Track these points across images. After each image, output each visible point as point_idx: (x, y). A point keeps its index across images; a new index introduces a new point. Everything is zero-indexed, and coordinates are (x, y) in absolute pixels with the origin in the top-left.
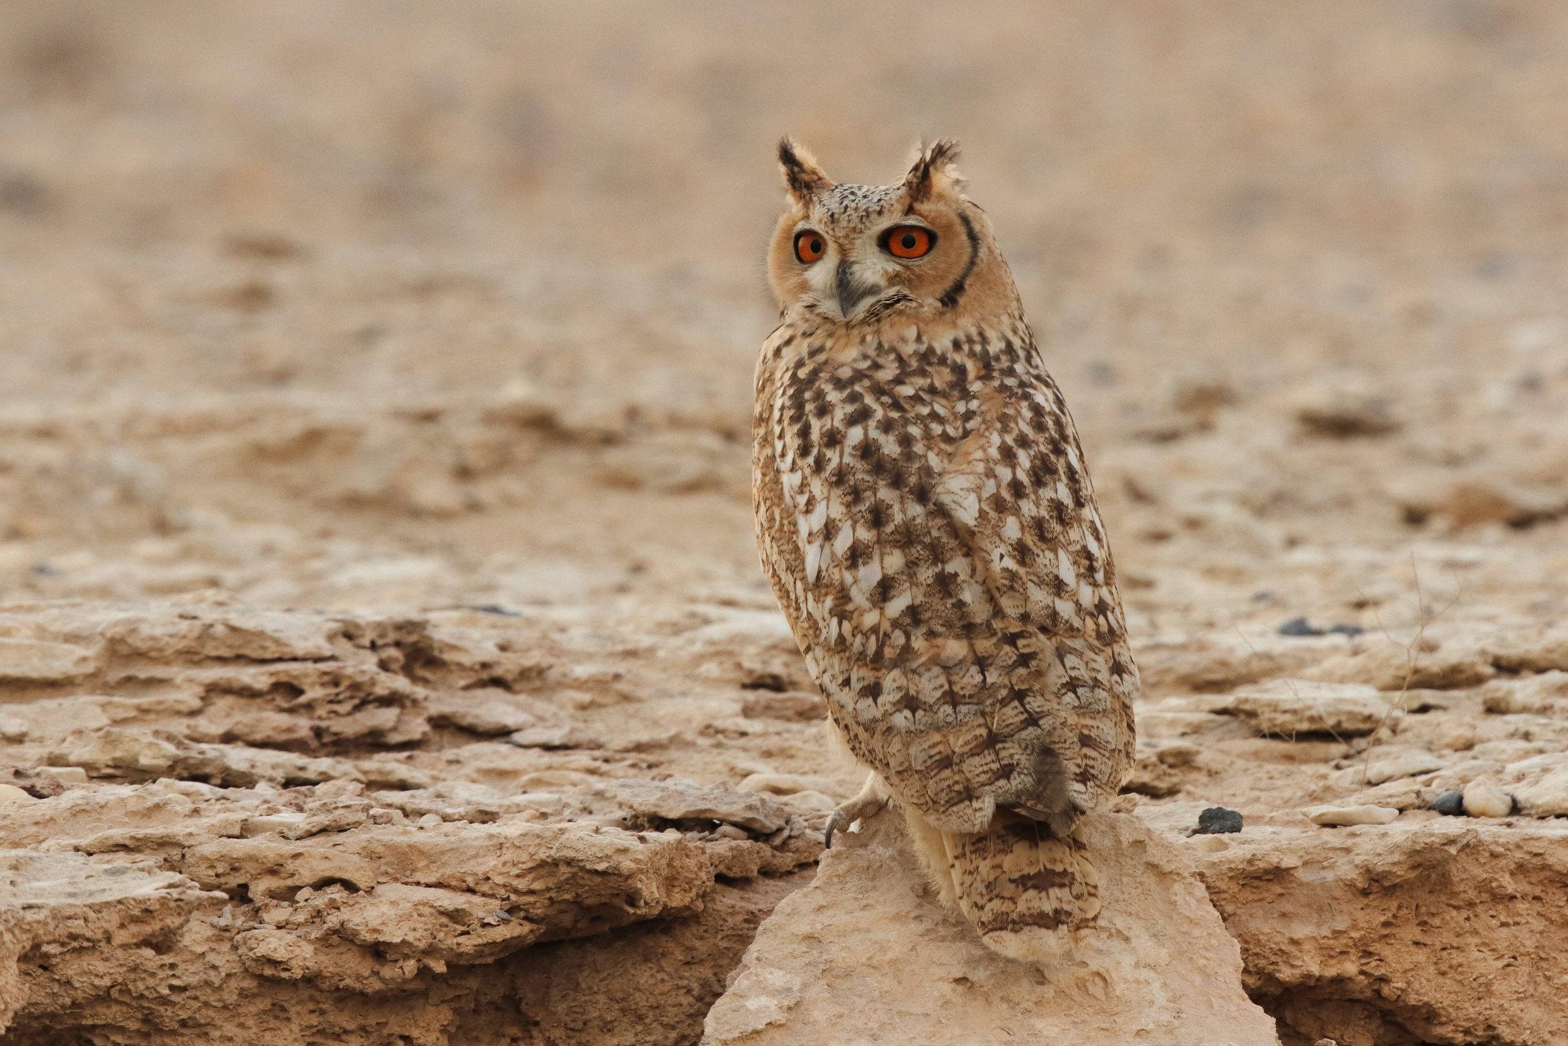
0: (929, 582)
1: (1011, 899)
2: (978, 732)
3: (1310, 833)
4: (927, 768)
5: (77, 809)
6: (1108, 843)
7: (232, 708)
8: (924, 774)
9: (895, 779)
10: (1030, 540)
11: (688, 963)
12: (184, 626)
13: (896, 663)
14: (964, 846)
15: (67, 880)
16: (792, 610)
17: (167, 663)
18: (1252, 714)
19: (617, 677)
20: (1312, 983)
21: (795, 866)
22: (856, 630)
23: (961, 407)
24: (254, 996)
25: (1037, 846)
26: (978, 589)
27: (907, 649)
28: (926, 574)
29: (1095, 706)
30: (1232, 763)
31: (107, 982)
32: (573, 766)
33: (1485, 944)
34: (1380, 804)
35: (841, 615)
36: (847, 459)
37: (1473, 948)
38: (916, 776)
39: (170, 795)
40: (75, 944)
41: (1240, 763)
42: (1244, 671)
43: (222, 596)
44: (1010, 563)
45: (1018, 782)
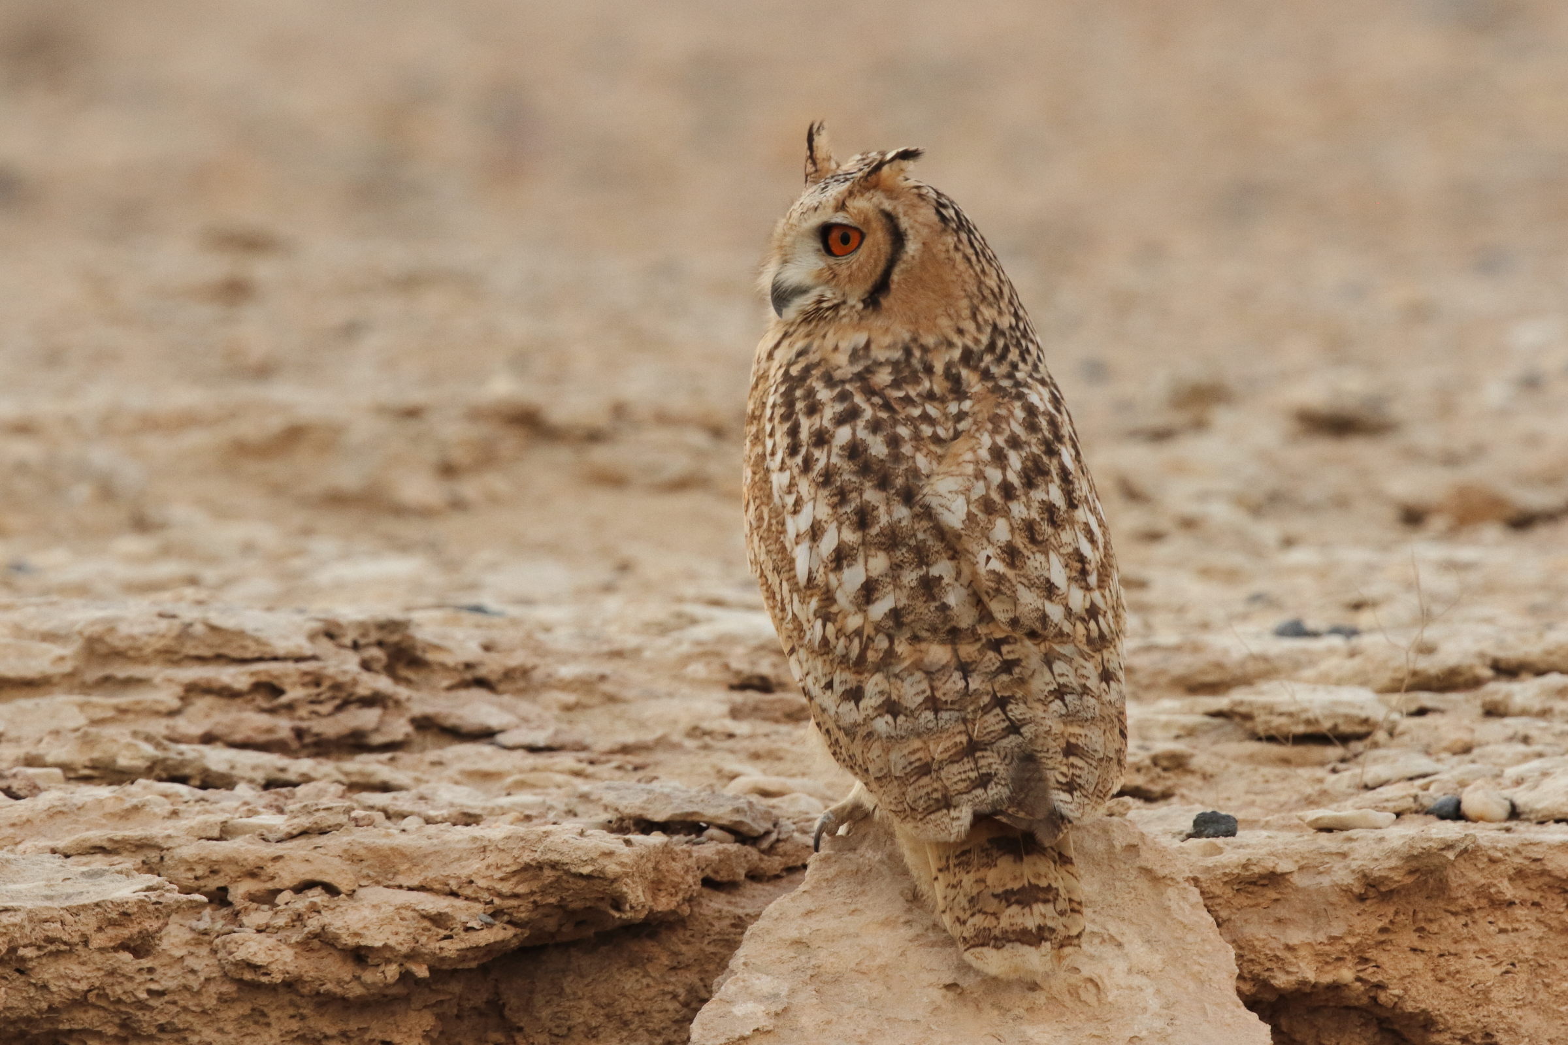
0: (912, 585)
1: (994, 914)
2: (958, 739)
3: (1306, 838)
4: (906, 774)
5: (55, 810)
6: (1101, 846)
7: (211, 708)
8: (903, 781)
9: (874, 786)
10: (1020, 542)
11: (674, 968)
12: (163, 625)
13: (877, 668)
14: (948, 859)
15: (44, 883)
16: (777, 611)
17: (146, 662)
18: (1248, 717)
19: (603, 678)
20: (1308, 989)
21: (783, 870)
22: (840, 632)
23: (953, 408)
24: (233, 1000)
25: (1021, 860)
26: (963, 592)
27: (890, 654)
28: (910, 577)
29: (1083, 714)
30: (1227, 766)
31: (83, 986)
32: (558, 767)
33: (1483, 951)
34: (1376, 808)
35: (826, 617)
36: (834, 460)
37: (1471, 954)
38: (896, 783)
39: (149, 797)
40: (52, 948)
41: (1235, 767)
42: (1238, 672)
43: (202, 594)
44: (997, 566)
45: (996, 792)
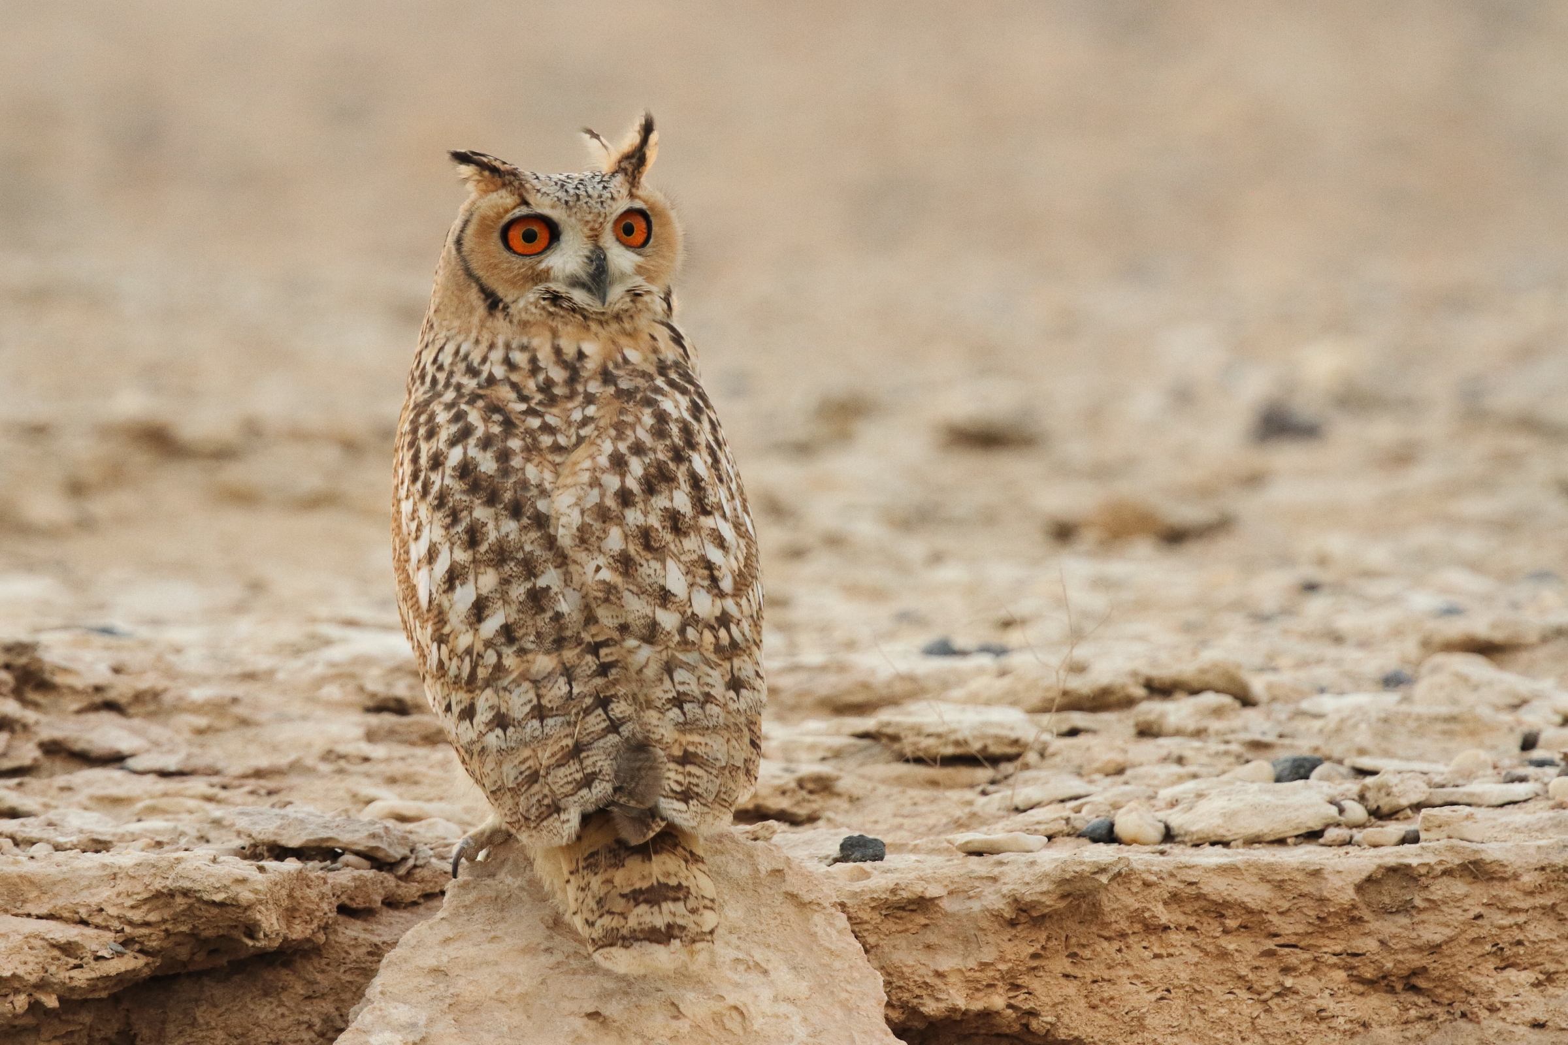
0: (521, 598)
1: (622, 914)
2: (564, 742)
3: (956, 862)
4: (518, 784)
6: (745, 871)
8: (515, 791)
10: (634, 549)
11: (309, 998)
13: (488, 683)
18: (895, 738)
19: (235, 701)
20: (958, 1017)
21: (420, 897)
22: (452, 653)
23: (576, 416)
25: (650, 860)
26: (574, 599)
27: (500, 667)
28: (519, 591)
29: (704, 723)
30: (874, 789)
32: (190, 792)
33: (1137, 977)
34: (1027, 831)
35: (440, 639)
36: (447, 481)
37: (1125, 980)
38: (509, 794)
41: (883, 789)
42: (885, 692)
44: (608, 575)
